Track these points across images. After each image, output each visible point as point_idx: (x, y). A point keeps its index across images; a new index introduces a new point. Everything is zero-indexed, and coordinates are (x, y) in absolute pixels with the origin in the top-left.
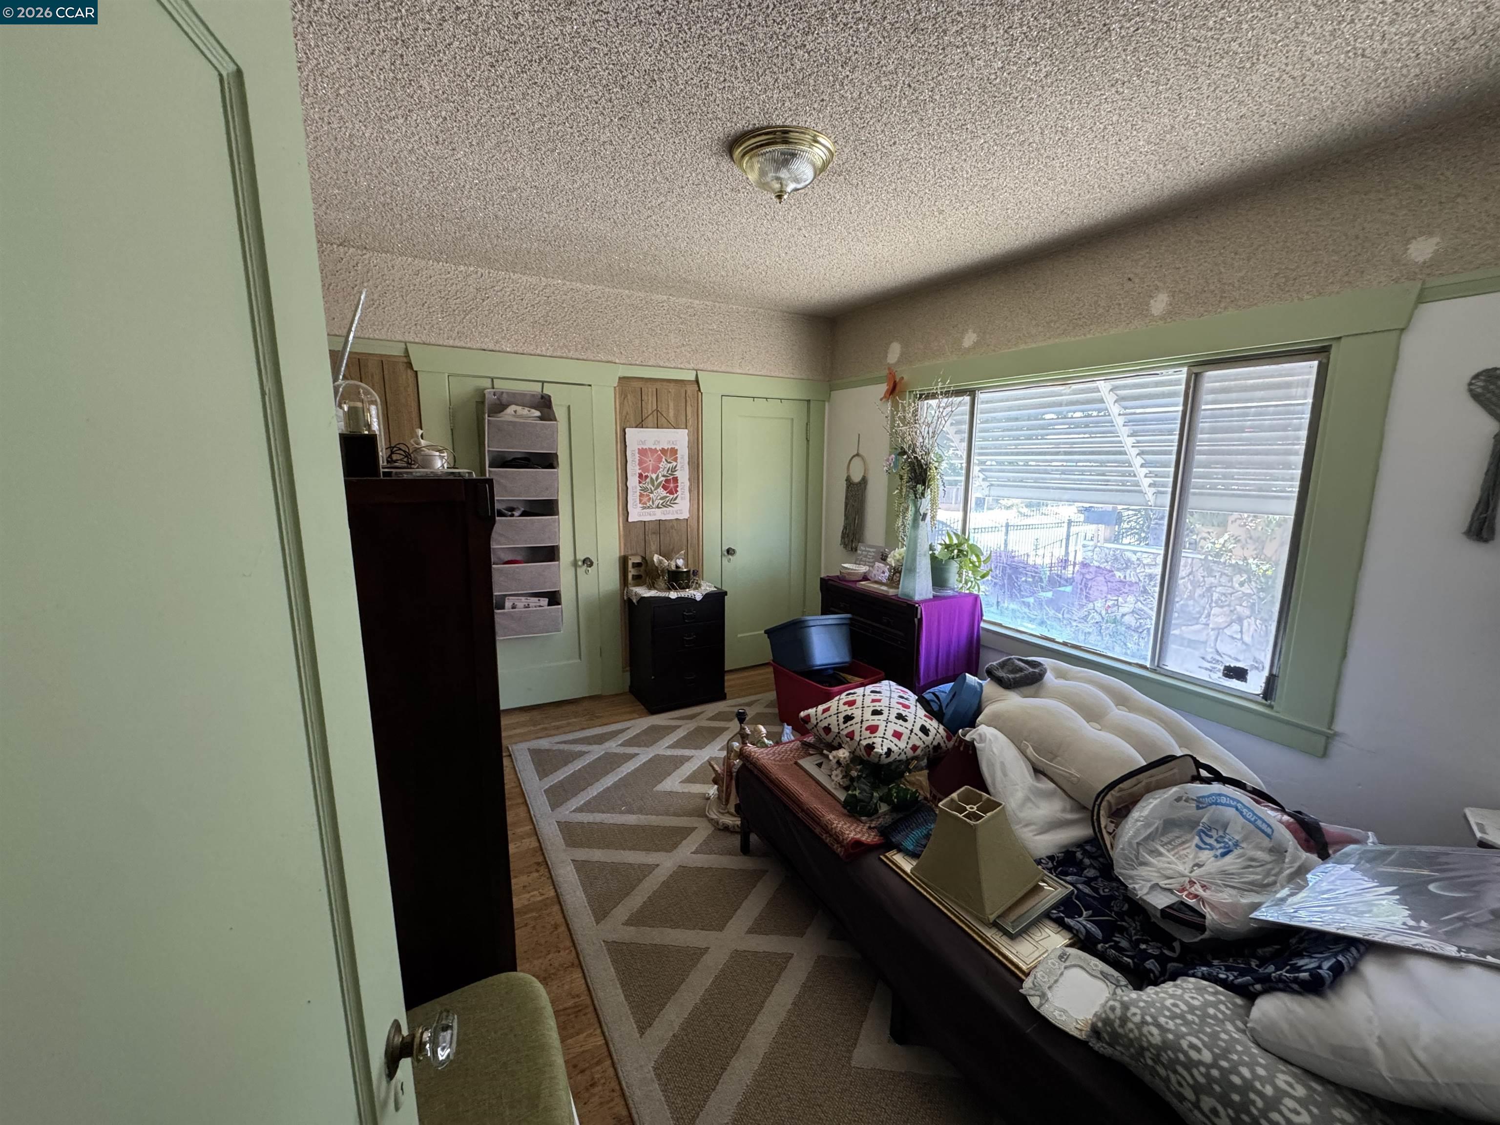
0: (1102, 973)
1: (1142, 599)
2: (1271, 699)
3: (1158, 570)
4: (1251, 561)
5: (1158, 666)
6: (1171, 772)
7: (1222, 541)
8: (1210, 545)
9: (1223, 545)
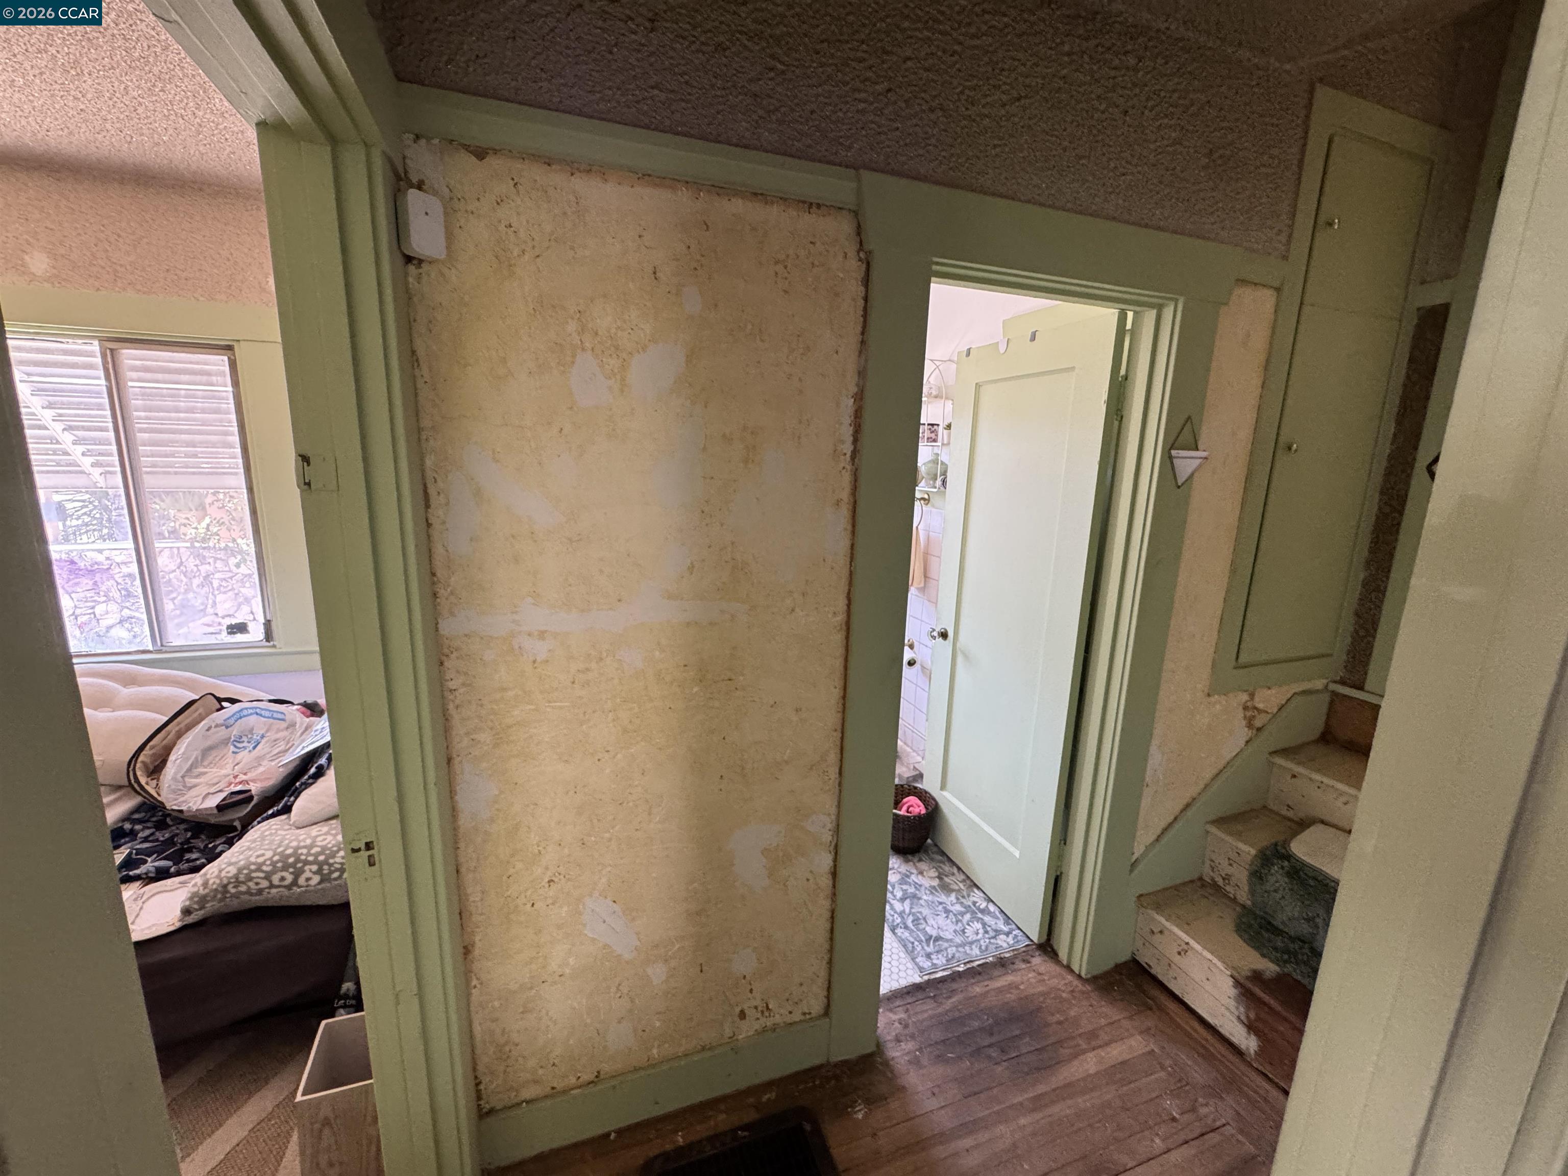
0: (180, 883)
1: (128, 604)
2: (272, 640)
3: (134, 568)
4: (239, 541)
5: (162, 645)
6: (197, 713)
7: (203, 525)
8: (193, 531)
9: (208, 529)
